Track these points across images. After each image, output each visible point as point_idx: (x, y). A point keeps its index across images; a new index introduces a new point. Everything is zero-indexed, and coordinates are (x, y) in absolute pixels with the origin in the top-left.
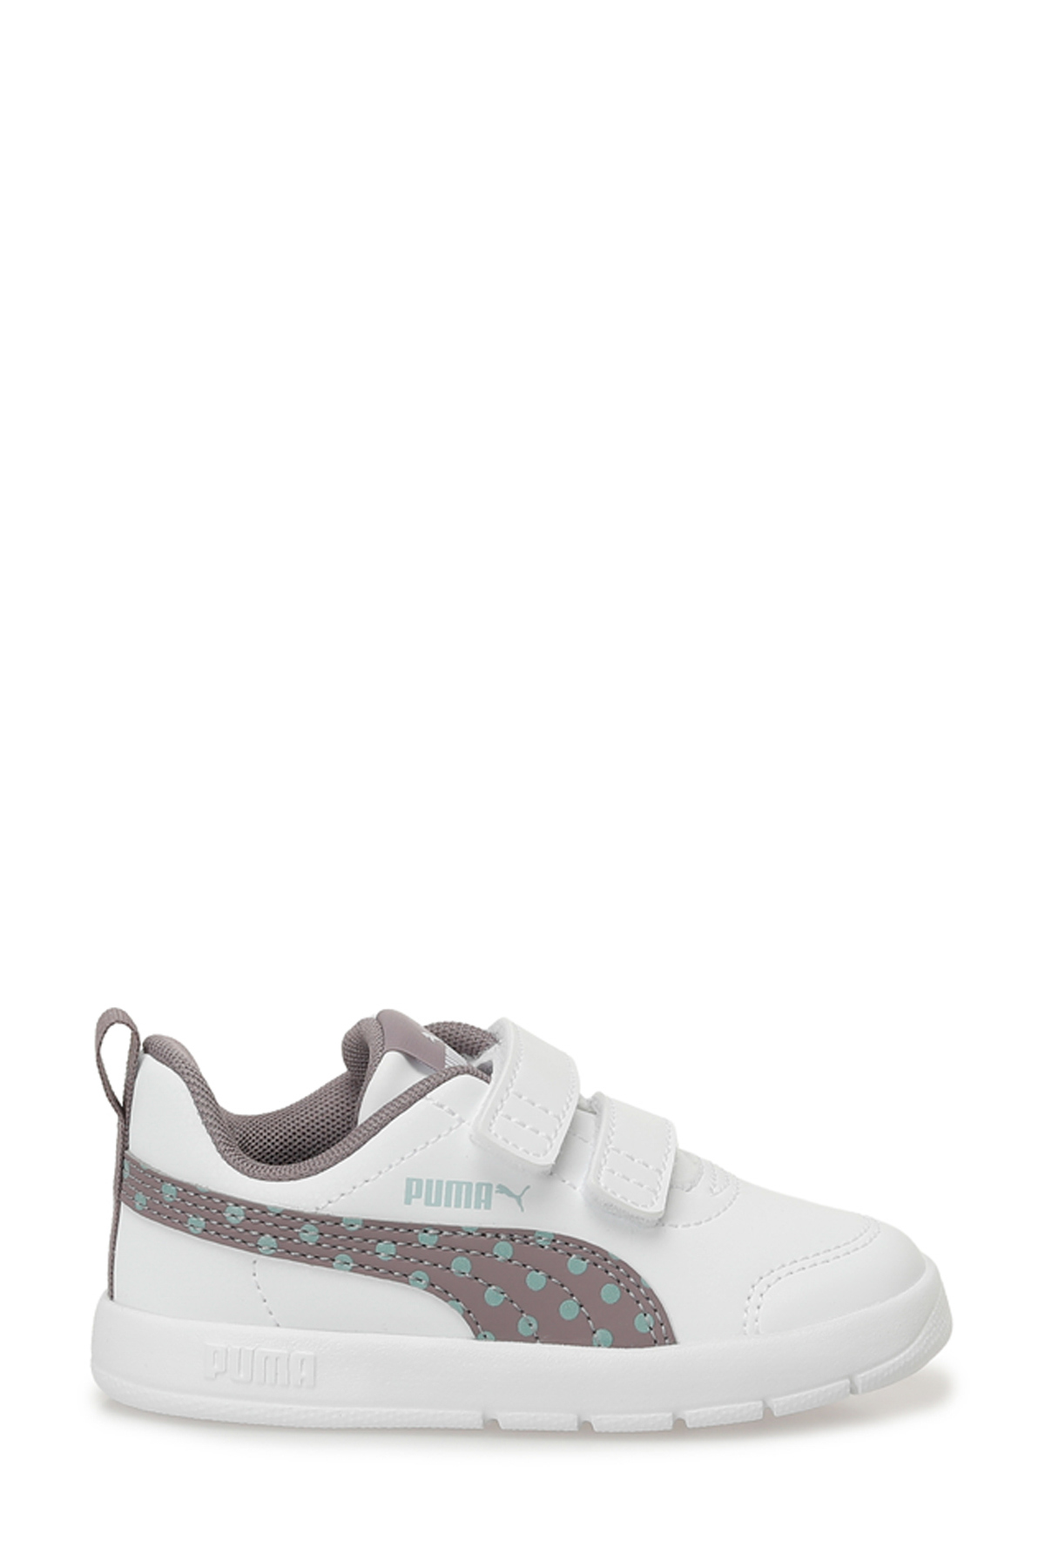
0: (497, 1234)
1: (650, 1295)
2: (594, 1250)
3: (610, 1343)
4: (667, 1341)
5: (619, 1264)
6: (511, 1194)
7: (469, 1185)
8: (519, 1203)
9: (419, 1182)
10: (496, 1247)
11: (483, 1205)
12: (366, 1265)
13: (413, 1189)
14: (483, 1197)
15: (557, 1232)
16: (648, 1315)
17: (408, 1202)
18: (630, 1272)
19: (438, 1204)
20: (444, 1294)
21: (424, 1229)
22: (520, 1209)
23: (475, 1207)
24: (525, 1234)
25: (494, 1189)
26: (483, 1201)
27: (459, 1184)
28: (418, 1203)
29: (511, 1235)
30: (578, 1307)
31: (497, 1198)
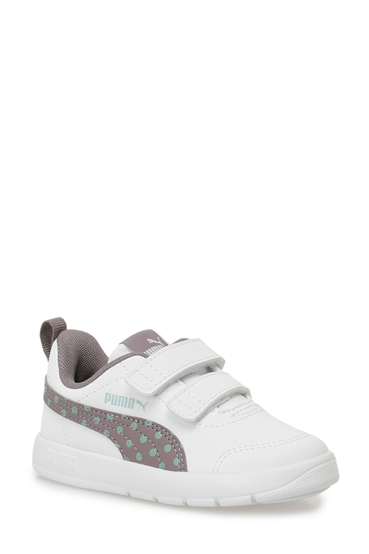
0: (134, 419)
1: (182, 451)
2: (167, 430)
3: (164, 468)
4: (184, 470)
5: (174, 437)
6: (141, 404)
7: (127, 398)
8: (144, 408)
9: (110, 395)
10: (132, 424)
11: (131, 407)
12: (91, 426)
13: (108, 397)
14: (131, 404)
15: (155, 421)
16: (179, 459)
17: (106, 402)
18: (178, 441)
19: (115, 404)
20: (114, 441)
21: (110, 413)
22: (143, 410)
23: (128, 408)
24: (144, 421)
25: (136, 401)
26: (131, 405)
27: (123, 398)
28: (109, 403)
29: (139, 420)
30: (156, 452)
31: (136, 405)
